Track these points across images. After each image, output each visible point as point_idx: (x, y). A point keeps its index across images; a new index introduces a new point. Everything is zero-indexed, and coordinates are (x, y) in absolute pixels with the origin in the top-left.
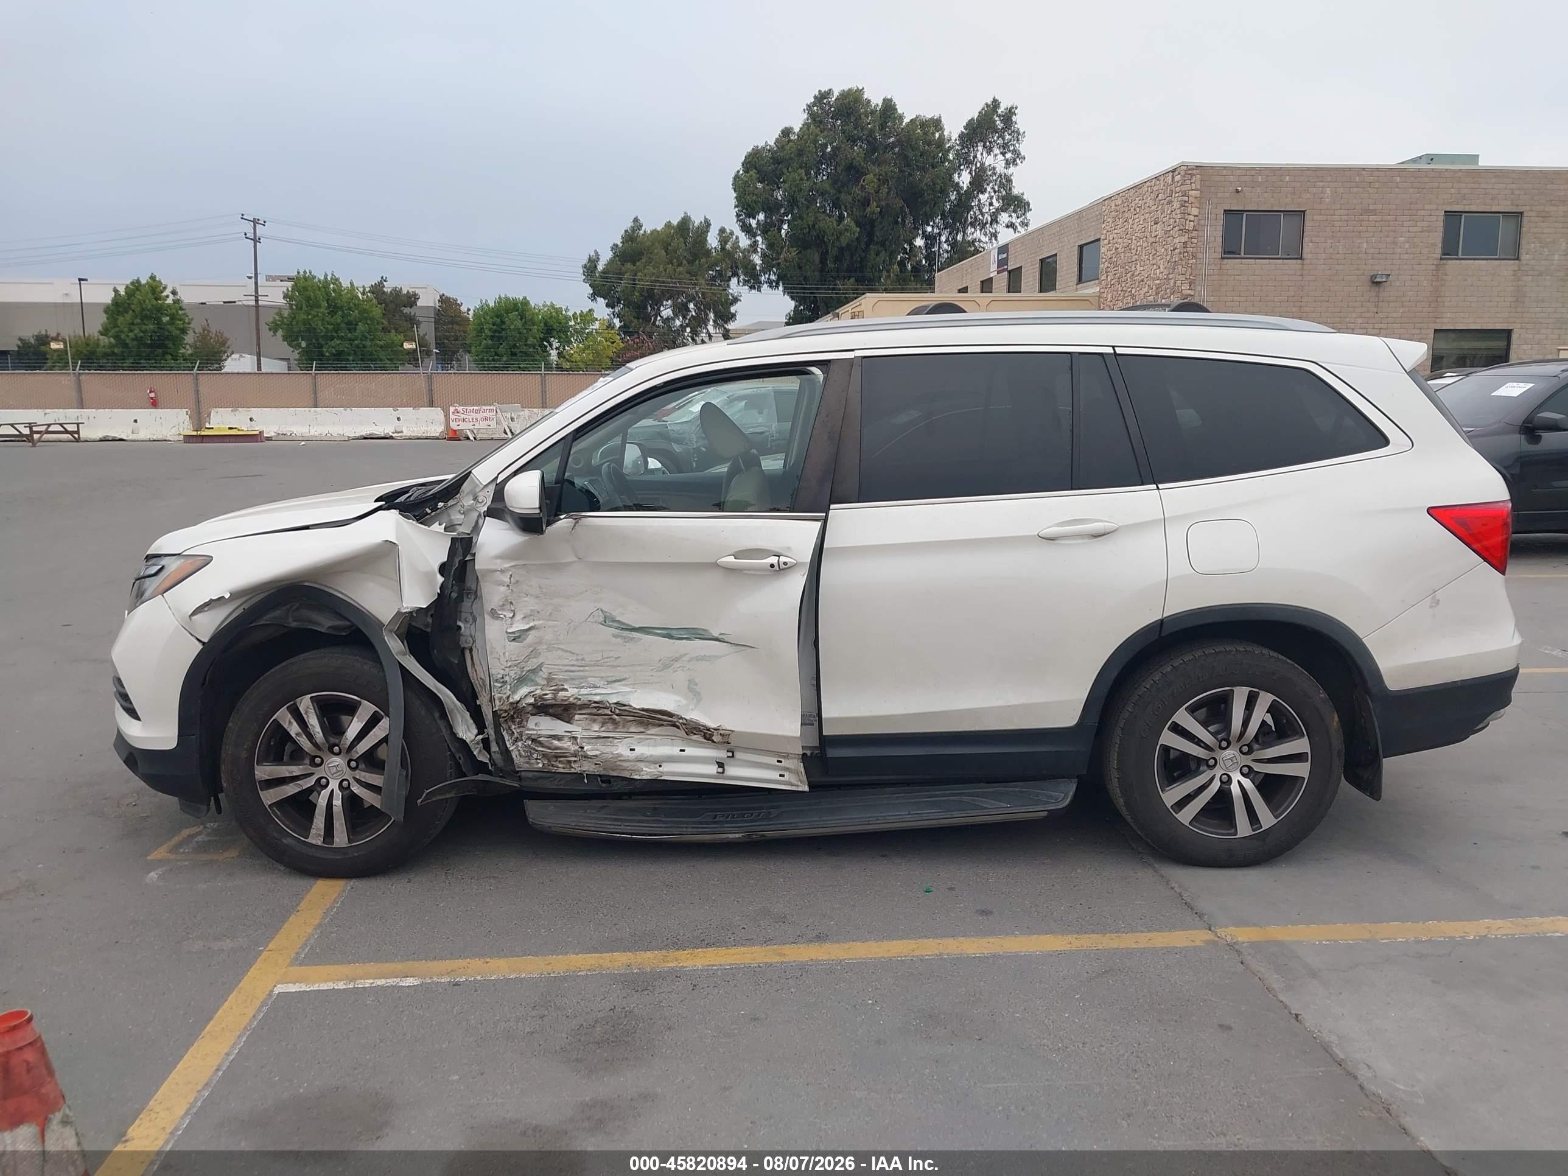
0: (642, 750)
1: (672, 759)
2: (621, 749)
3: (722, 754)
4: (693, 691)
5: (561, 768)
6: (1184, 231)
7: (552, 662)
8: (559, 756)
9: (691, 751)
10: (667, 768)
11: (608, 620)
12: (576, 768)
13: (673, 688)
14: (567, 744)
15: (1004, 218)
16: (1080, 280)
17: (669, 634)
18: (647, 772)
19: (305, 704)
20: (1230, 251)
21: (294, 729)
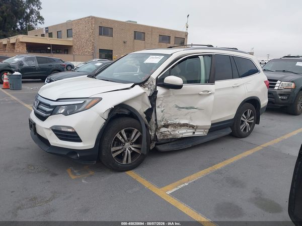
0: (180, 132)
1: (185, 133)
2: (177, 132)
3: (194, 131)
4: (191, 119)
5: (166, 138)
6: (92, 29)
7: (166, 116)
8: (166, 135)
9: (188, 131)
10: (184, 135)
11: (177, 107)
12: (169, 137)
13: (187, 119)
14: (168, 133)
15: (38, 21)
16: (68, 37)
17: (187, 108)
18: (181, 136)
19: (123, 131)
20: (100, 34)
21: (120, 138)
